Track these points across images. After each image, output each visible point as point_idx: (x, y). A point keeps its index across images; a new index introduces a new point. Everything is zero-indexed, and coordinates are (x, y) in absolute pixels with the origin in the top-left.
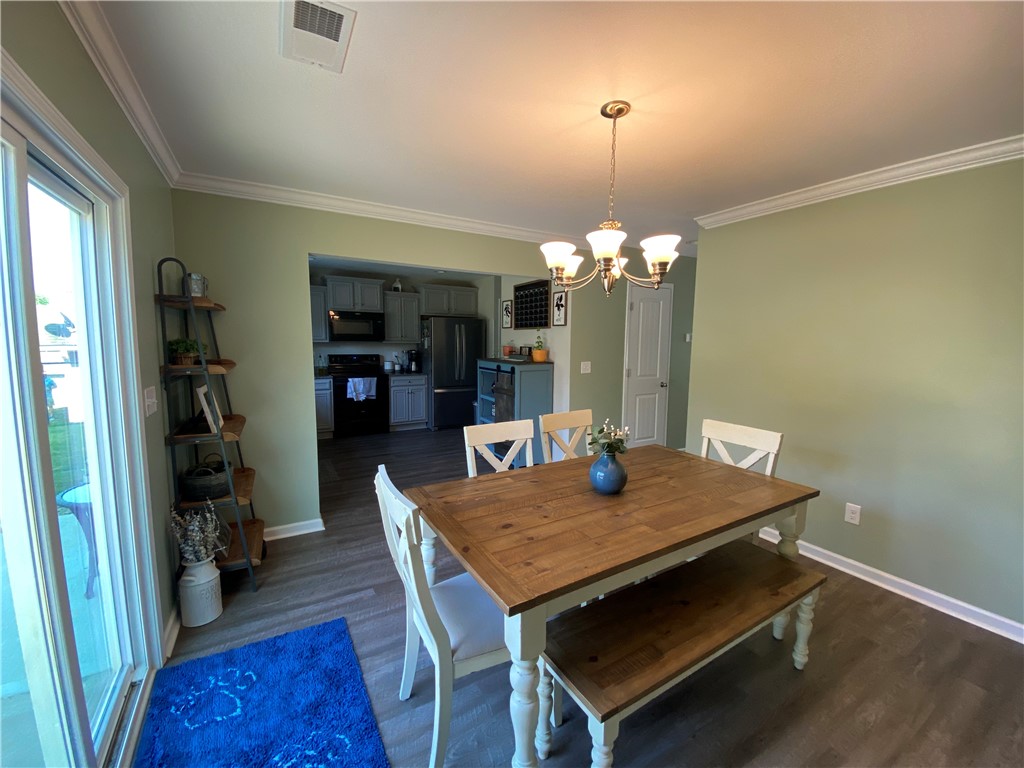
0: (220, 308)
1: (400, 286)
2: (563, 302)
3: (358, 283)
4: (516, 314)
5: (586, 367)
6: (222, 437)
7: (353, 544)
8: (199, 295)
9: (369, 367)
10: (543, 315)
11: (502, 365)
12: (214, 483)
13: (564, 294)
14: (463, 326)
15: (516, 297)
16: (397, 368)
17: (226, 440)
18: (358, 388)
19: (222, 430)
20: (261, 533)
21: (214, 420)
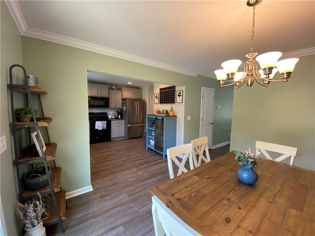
0: (44, 93)
1: (115, 88)
2: (181, 94)
3: (100, 86)
4: (160, 99)
5: (189, 118)
6: (45, 159)
7: (108, 198)
8: (33, 85)
9: (103, 117)
10: (172, 99)
11: (158, 117)
12: (41, 181)
13: (181, 92)
14: (138, 102)
15: (160, 92)
16: (113, 117)
17: (48, 160)
18: (100, 125)
19: (45, 154)
20: (65, 196)
21: (41, 149)
